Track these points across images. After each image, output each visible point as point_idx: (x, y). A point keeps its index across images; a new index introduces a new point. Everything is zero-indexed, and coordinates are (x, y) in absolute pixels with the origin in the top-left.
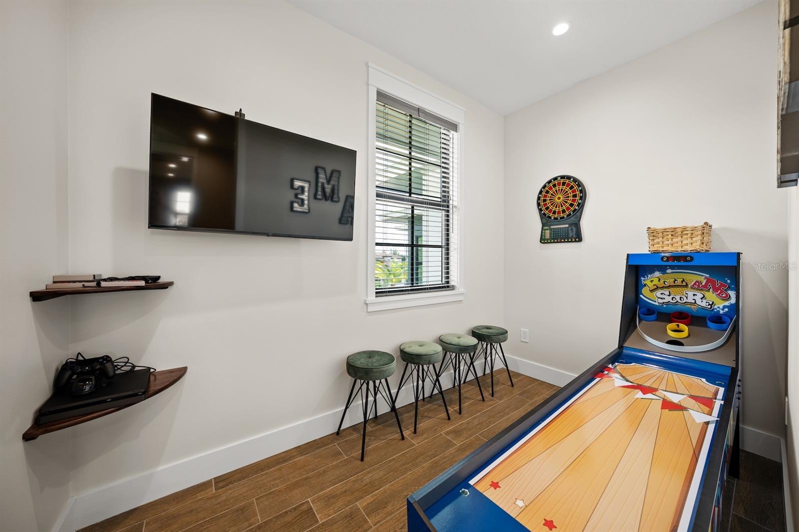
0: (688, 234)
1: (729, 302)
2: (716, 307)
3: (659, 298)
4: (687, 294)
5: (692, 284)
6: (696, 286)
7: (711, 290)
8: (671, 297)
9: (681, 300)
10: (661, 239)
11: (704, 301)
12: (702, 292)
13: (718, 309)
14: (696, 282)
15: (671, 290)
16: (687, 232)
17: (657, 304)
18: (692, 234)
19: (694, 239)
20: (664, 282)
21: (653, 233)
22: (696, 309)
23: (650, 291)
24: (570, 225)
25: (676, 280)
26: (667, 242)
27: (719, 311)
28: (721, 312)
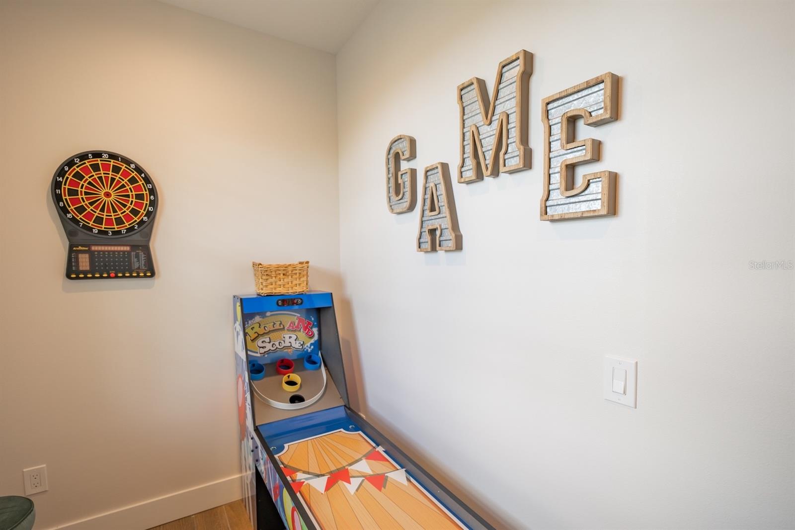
0: (297, 273)
1: (313, 339)
2: (305, 346)
3: (260, 347)
4: (284, 337)
5: (288, 326)
6: (291, 328)
7: (302, 330)
8: (272, 343)
9: (279, 345)
10: (274, 279)
11: (298, 342)
12: (295, 333)
13: (307, 348)
14: (291, 323)
15: (271, 335)
16: (296, 272)
17: (259, 355)
18: (300, 273)
19: (302, 279)
20: (265, 327)
21: (267, 271)
22: (292, 352)
23: (252, 340)
24: (134, 247)
25: (274, 324)
26: (279, 283)
27: (307, 350)
28: (309, 350)
